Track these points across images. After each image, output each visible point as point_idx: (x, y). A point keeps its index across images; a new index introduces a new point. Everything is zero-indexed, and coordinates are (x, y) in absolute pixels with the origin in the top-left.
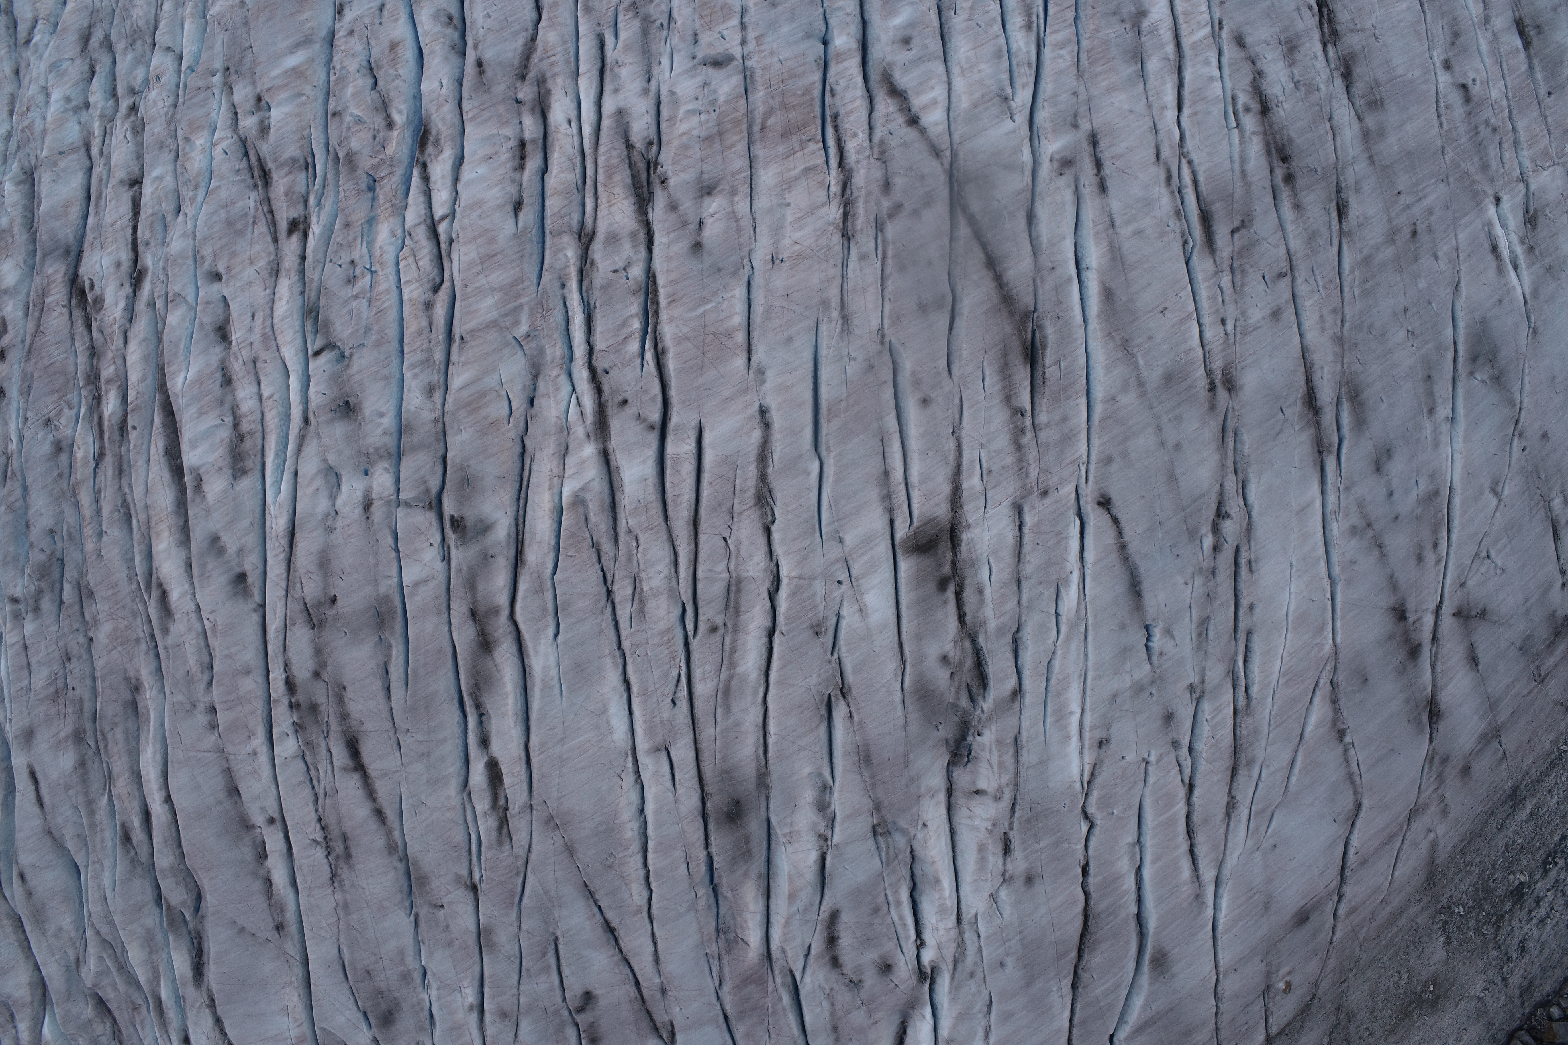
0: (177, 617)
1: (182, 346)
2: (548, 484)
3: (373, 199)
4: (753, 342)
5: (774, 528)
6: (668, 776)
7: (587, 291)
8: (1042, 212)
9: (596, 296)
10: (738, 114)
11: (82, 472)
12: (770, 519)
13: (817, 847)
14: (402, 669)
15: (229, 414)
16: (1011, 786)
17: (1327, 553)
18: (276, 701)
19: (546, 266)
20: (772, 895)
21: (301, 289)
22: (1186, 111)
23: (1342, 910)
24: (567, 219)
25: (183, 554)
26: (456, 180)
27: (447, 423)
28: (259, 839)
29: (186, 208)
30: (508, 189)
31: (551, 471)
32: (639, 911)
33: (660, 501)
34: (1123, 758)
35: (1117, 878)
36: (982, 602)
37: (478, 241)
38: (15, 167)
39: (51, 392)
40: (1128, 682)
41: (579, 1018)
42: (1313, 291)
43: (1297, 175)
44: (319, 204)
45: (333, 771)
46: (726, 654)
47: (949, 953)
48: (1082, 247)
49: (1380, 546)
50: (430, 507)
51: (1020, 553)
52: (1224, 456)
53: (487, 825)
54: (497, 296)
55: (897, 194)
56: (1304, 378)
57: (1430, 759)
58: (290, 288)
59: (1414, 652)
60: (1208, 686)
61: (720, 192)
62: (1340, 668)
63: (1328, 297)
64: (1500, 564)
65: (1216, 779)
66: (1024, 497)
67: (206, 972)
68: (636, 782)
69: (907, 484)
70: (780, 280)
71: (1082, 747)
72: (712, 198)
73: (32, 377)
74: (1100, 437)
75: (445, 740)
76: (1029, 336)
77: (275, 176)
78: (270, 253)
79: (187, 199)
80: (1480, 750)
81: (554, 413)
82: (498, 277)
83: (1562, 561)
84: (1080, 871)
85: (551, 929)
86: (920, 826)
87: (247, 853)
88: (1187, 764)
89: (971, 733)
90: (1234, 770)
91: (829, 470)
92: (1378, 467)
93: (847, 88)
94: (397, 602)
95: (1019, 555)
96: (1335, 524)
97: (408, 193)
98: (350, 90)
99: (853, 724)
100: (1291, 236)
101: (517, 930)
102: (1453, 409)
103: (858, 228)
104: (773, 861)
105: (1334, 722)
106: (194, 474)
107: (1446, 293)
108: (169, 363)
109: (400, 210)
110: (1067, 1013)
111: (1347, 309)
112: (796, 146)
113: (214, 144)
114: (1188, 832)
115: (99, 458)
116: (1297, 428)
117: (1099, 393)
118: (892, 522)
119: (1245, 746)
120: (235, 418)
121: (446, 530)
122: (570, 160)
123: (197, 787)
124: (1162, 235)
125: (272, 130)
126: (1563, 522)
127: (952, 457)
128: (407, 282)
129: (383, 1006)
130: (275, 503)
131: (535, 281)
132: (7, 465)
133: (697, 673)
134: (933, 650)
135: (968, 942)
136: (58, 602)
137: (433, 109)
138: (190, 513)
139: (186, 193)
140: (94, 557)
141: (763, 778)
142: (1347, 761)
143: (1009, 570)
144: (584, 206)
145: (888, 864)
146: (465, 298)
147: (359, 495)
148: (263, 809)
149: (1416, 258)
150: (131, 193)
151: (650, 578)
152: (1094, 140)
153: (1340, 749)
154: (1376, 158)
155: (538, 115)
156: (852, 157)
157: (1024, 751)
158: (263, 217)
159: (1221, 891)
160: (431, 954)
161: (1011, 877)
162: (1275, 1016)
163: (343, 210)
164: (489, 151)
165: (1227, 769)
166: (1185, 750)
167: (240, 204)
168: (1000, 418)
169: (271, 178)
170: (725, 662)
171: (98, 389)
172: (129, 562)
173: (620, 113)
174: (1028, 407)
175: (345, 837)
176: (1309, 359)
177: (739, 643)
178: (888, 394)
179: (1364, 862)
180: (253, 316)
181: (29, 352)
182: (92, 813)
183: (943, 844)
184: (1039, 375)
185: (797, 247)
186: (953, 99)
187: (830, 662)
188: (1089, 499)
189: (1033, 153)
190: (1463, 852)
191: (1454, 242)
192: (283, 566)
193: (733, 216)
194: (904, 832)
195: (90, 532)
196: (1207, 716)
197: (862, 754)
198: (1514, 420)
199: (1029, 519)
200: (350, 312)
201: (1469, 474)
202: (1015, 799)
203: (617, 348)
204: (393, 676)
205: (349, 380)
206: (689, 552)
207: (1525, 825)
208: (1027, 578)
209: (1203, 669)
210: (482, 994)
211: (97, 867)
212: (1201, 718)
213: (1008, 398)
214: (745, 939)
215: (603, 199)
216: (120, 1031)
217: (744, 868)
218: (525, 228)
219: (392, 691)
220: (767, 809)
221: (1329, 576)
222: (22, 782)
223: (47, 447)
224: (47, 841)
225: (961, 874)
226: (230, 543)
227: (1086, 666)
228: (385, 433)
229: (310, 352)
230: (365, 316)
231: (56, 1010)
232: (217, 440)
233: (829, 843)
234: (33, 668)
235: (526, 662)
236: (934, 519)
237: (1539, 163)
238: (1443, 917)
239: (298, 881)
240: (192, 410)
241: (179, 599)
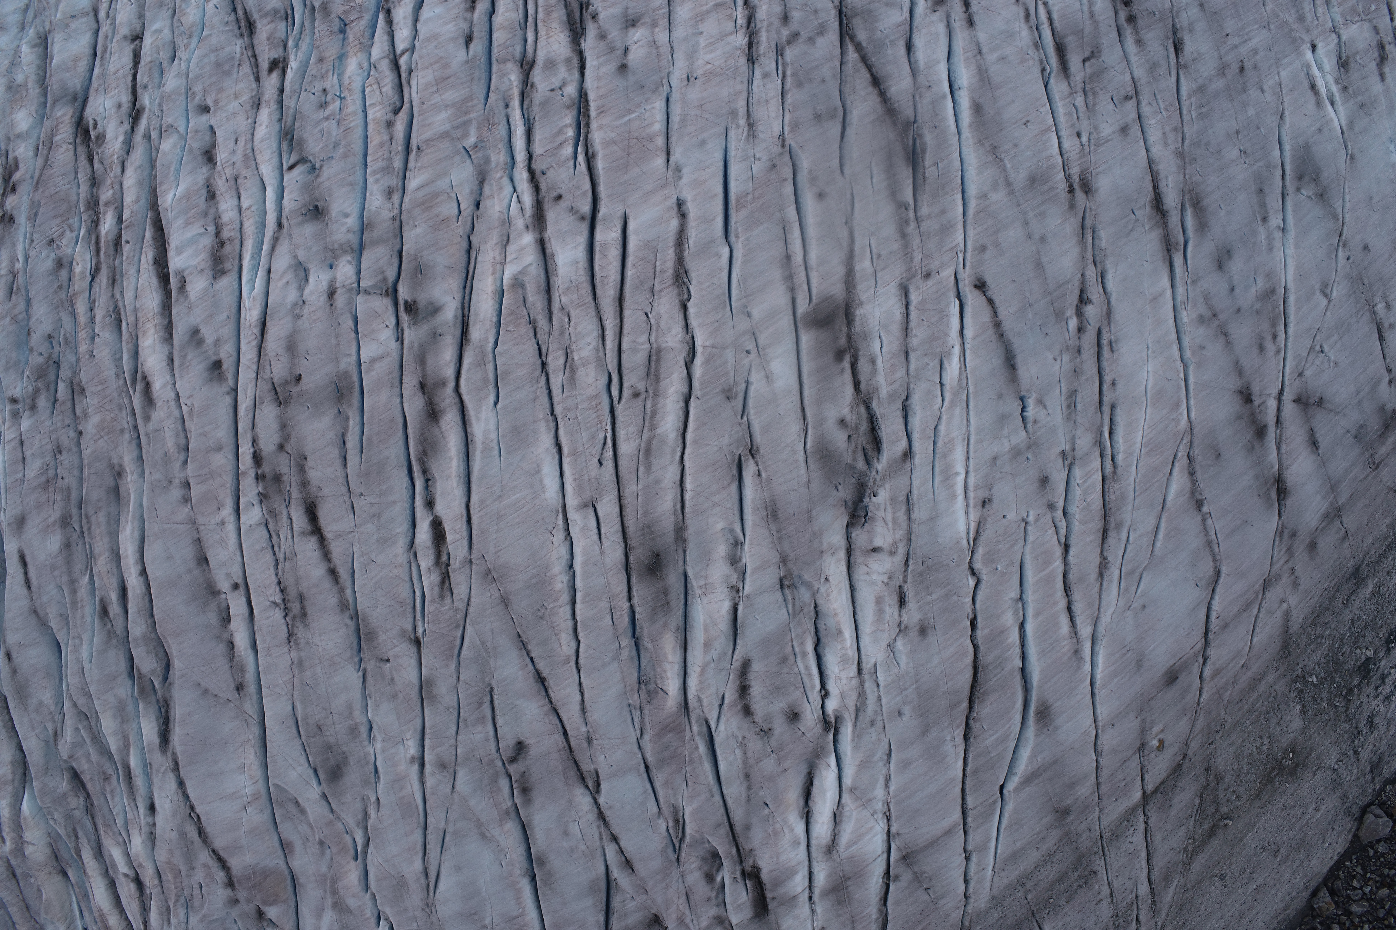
0: (158, 405)
1: (172, 169)
2: (491, 270)
3: (344, 39)
4: (671, 146)
5: (689, 304)
6: (595, 531)
7: (527, 109)
8: (919, 41)
9: (536, 112)
11: (80, 284)
12: (686, 296)
13: (730, 598)
14: (357, 439)
15: (212, 224)
16: (905, 541)
17: (1179, 339)
18: (244, 473)
19: (492, 88)
20: (689, 648)
21: (278, 116)
23: (1208, 672)
24: (511, 49)
25: (166, 350)
26: (416, 20)
27: (404, 220)
28: (224, 605)
29: (181, 53)
30: (461, 25)
31: (494, 258)
32: (567, 661)
33: (590, 282)
34: (1004, 516)
35: (1002, 632)
36: (874, 371)
37: (434, 67)
38: (31, 33)
39: (55, 217)
40: (1007, 447)
41: (511, 769)
42: (1156, 112)
43: (1138, 17)
44: (297, 46)
45: (293, 536)
46: (647, 417)
47: (851, 701)
48: (954, 72)
49: (1226, 335)
50: (387, 294)
51: (907, 329)
52: (1084, 249)
53: (430, 580)
54: (450, 111)
55: (794, 25)
56: (1151, 185)
57: (1280, 532)
58: (270, 115)
59: (1261, 432)
60: (1079, 454)
61: (643, 24)
62: (1196, 443)
63: (1169, 117)
64: (1332, 358)
65: (1088, 539)
66: (909, 279)
67: (170, 737)
68: (566, 539)
69: (806, 268)
70: (694, 94)
71: (967, 506)
72: (636, 29)
73: (39, 204)
74: (974, 228)
75: (394, 502)
76: (911, 142)
77: (259, 25)
78: (252, 90)
79: (182, 47)
80: (1324, 527)
81: (497, 208)
82: (451, 96)
83: (1388, 360)
84: (969, 623)
85: (487, 680)
86: (823, 580)
87: (212, 618)
88: (1062, 524)
89: (867, 494)
90: (1105, 532)
91: (738, 254)
92: (1220, 266)
94: (355, 378)
95: (906, 329)
96: (1185, 313)
97: (373, 36)
99: (761, 482)
100: (1135, 66)
101: (455, 681)
102: (1284, 220)
103: (762, 52)
104: (689, 615)
105: (1193, 492)
106: (179, 277)
107: (1272, 121)
108: (161, 183)
109: (367, 48)
110: (960, 763)
111: (1186, 129)
113: (207, 1)
114: (1066, 591)
115: (95, 273)
116: (1147, 227)
117: (972, 190)
118: (794, 301)
119: (1113, 510)
120: (217, 228)
121: (400, 314)
122: (514, 2)
123: (170, 558)
124: (1023, 61)
126: (1386, 325)
127: (845, 244)
128: (371, 105)
129: (332, 761)
130: (249, 298)
131: (483, 101)
132: (13, 282)
133: (622, 434)
134: (832, 413)
135: (868, 691)
136: (52, 400)
138: (174, 312)
139: (181, 42)
140: (87, 357)
141: (680, 530)
142: (1205, 529)
143: (897, 343)
144: (525, 40)
145: (795, 615)
146: (422, 114)
147: (324, 285)
148: (228, 575)
149: (1245, 90)
150: (132, 46)
151: (580, 349)
153: (1199, 518)
154: (1206, 5)
157: (916, 508)
158: (247, 60)
159: (1097, 648)
160: (377, 706)
161: (906, 628)
162: (1150, 773)
163: (318, 47)
165: (1098, 530)
166: (1059, 513)
167: (227, 50)
168: (886, 211)
169: (255, 28)
170: (647, 424)
171: (97, 213)
172: (118, 360)
174: (911, 202)
175: (301, 598)
176: (1154, 169)
177: (659, 406)
178: (789, 189)
179: (1225, 626)
180: (236, 141)
181: (37, 183)
182: (74, 592)
183: (844, 597)
184: (920, 176)
185: (709, 66)
187: (740, 424)
188: (967, 282)
190: (1313, 624)
191: (1277, 78)
192: (255, 351)
193: (654, 44)
194: (808, 585)
195: (84, 336)
196: (1078, 481)
197: (770, 509)
198: (1338, 232)
199: (914, 298)
200: (322, 131)
201: (1301, 276)
202: (908, 554)
203: (554, 152)
204: (349, 445)
205: (318, 187)
206: (615, 326)
207: (1368, 603)
208: (915, 350)
209: (1073, 438)
210: (423, 746)
211: (77, 641)
212: (1073, 483)
213: (893, 193)
214: (664, 688)
215: (542, 32)
216: (92, 805)
217: (663, 620)
218: (475, 57)
219: (348, 458)
220: (684, 562)
221: (1182, 360)
222: (13, 566)
223: (49, 264)
224: (33, 620)
225: (861, 627)
226: (208, 334)
227: (969, 431)
228: (349, 231)
229: (285, 167)
230: (334, 133)
231: (34, 784)
232: (201, 246)
233: (741, 594)
234: (27, 461)
235: (469, 430)
236: (831, 296)
237: (1348, 18)
238: (1298, 685)
239: (258, 642)
240: (180, 221)
241: (160, 389)
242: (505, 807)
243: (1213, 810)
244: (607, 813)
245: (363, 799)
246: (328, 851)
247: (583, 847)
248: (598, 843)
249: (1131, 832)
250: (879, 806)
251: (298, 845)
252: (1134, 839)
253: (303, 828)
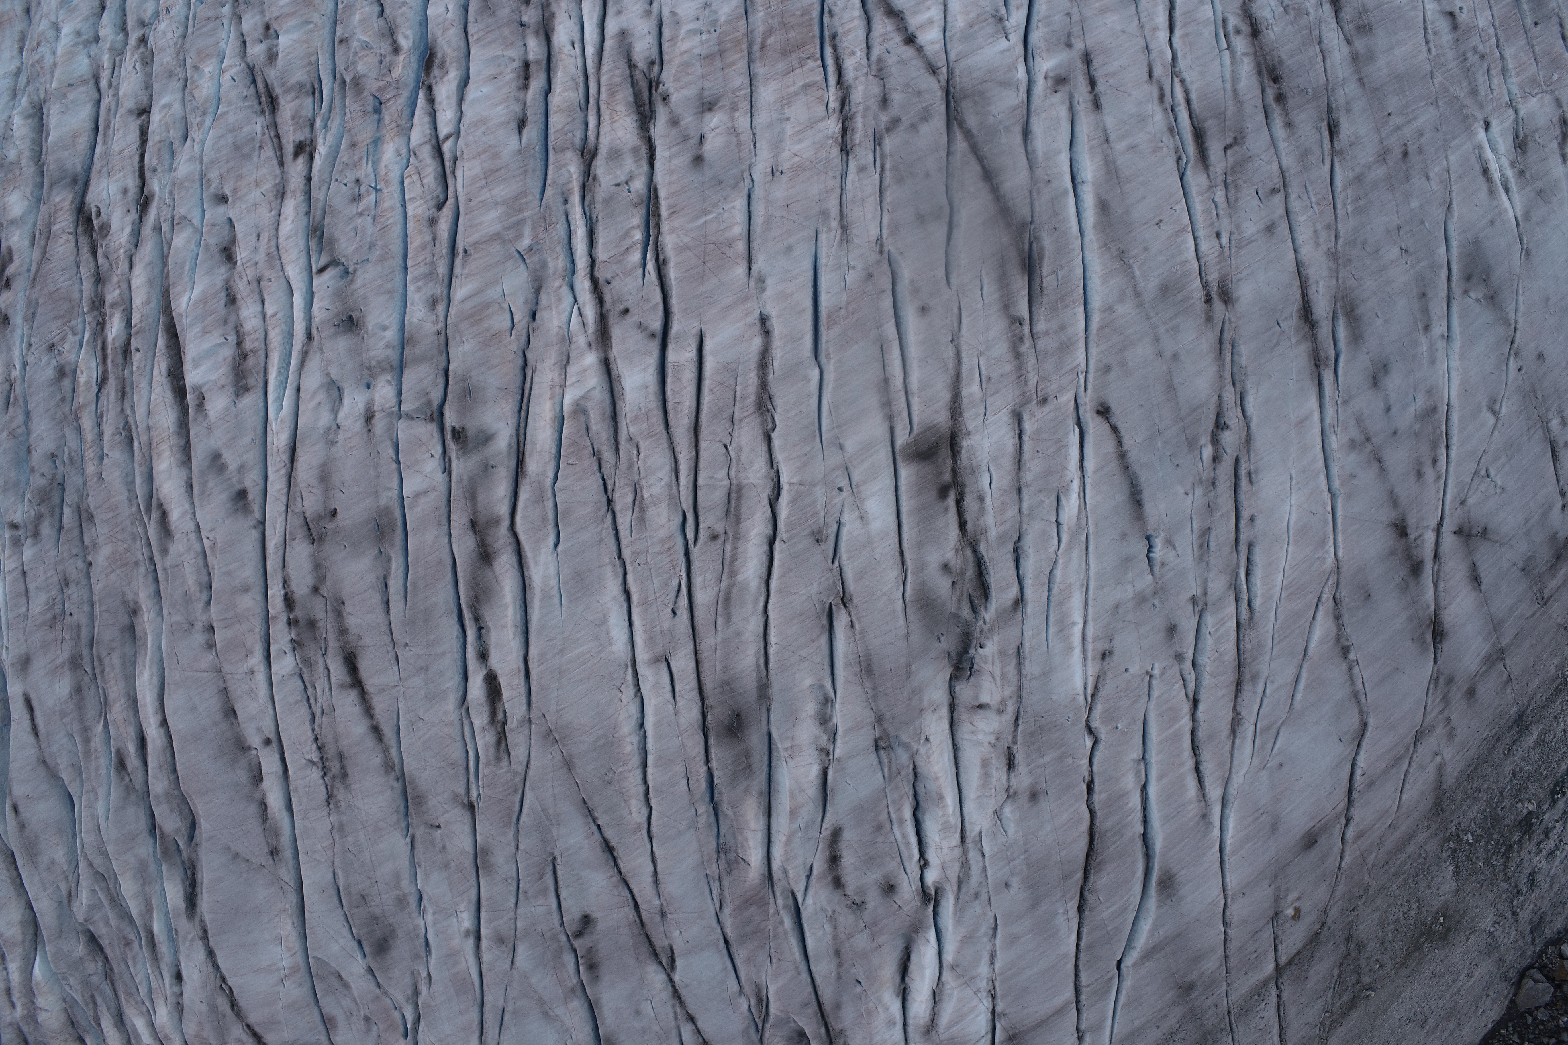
0: (176, 537)
1: (187, 268)
2: (549, 393)
3: (379, 121)
4: (753, 252)
5: (774, 435)
6: (668, 688)
7: (589, 206)
8: (1038, 127)
9: (599, 210)
10: (738, 34)
11: (85, 396)
12: (770, 426)
13: (818, 761)
14: (401, 582)
15: (233, 333)
16: (1015, 699)
17: (1327, 466)
18: (274, 618)
19: (549, 181)
20: (774, 814)
21: (306, 209)
22: (1178, 32)
23: (1350, 834)
24: (569, 136)
25: (183, 474)
26: (461, 100)
27: (450, 335)
28: (255, 762)
29: (194, 133)
30: (512, 107)
31: (553, 380)
32: (638, 829)
33: (661, 409)
34: (1126, 670)
35: (1123, 796)
36: (982, 510)
37: (482, 157)
38: (24, 101)
39: (56, 318)
40: (1130, 593)
41: (577, 944)
42: (1306, 207)
43: (1288, 95)
44: (325, 126)
45: (330, 689)
46: (727, 562)
47: (953, 872)
48: (1077, 162)
49: (1380, 461)
50: (432, 419)
51: (1020, 461)
52: (1222, 367)
53: (485, 740)
54: (501, 210)
55: (895, 110)
56: (1299, 292)
57: (1435, 679)
58: (296, 208)
59: (1416, 569)
60: (1211, 599)
61: (721, 108)
62: (1343, 584)
63: (1321, 213)
64: (1499, 483)
65: (1220, 693)
66: (1023, 405)
67: (199, 902)
68: (636, 695)
69: (906, 392)
70: (780, 191)
71: (1085, 659)
72: (712, 114)
73: (37, 303)
74: (1098, 346)
75: (443, 654)
76: (1026, 247)
77: (282, 101)
78: (276, 176)
79: (195, 125)
80: (1485, 672)
81: (556, 323)
82: (502, 191)
83: (1561, 483)
84: (1085, 787)
85: (549, 849)
86: (922, 740)
87: (242, 775)
88: (1191, 677)
89: (973, 645)
90: (1239, 685)
91: (829, 377)
92: (1375, 383)
93: (844, 9)
94: (398, 514)
96: (1334, 438)
97: (413, 116)
98: (357, 18)
99: (854, 634)
100: (1284, 154)
101: (514, 850)
102: (1448, 328)
103: (857, 141)
104: (774, 778)
105: (1338, 638)
106: (197, 393)
107: (1438, 213)
108: (174, 284)
109: (406, 131)
110: (1073, 938)
111: (1340, 226)
112: (796, 64)
113: (222, 72)
114: (1193, 749)
115: (102, 382)
116: (1294, 340)
117: (1096, 302)
118: (892, 430)
119: (1249, 660)
120: (238, 337)
121: (447, 442)
122: (573, 79)
123: (194, 709)
124: (1156, 150)
125: (280, 56)
126: (1561, 443)
127: (951, 365)
128: (411, 199)
129: (378, 933)
130: (276, 419)
131: (538, 196)
132: (10, 392)
133: (698, 581)
134: (934, 558)
135: (972, 862)
136: (57, 527)
137: (439, 32)
138: (192, 432)
139: (194, 119)
140: (95, 480)
141: (764, 688)
142: (1351, 679)
143: (1009, 478)
144: (587, 124)
145: (891, 779)
146: (469, 212)
147: (361, 408)
148: (259, 730)
149: (1408, 178)
150: (139, 122)
151: (650, 486)
152: (1087, 59)
153: (1345, 666)
154: (1365, 80)
155: (542, 37)
156: (850, 74)
157: (1027, 662)
158: (269, 141)
159: (1227, 811)
160: (427, 876)
161: (1015, 793)
162: (1284, 945)
163: (349, 131)
164: (494, 71)
165: (1231, 683)
166: (1189, 664)
167: (247, 129)
168: (998, 327)
169: (278, 104)
170: (726, 570)
171: (103, 314)
172: (130, 484)
173: (623, 34)
174: (1026, 316)
175: (341, 756)
176: (1303, 273)
177: (740, 550)
178: (888, 300)
179: (1371, 784)
180: (258, 237)
181: (34, 279)
182: (87, 741)
183: (946, 759)
184: (1036, 286)
185: (797, 159)
186: (949, 19)
187: (831, 570)
188: (1088, 407)
189: (1028, 72)
190: (1470, 777)
191: (1445, 163)
192: (284, 481)
193: (733, 131)
194: (907, 747)
195: (92, 455)
196: (1210, 629)
197: (864, 664)
198: (1510, 340)
199: (1028, 426)
200: (355, 229)
201: (1466, 392)
202: (1018, 712)
203: (620, 258)
204: (392, 589)
205: (352, 295)
206: (690, 459)
207: (1532, 752)
208: (1028, 486)
209: (1205, 581)
210: (479, 918)
211: (91, 795)
212: (1204, 631)
213: (1006, 307)
214: (746, 858)
215: (605, 116)
216: (112, 970)
217: (745, 784)
218: (529, 145)
219: (391, 604)
220: (768, 722)
221: (1330, 490)
222: (18, 711)
223: (50, 372)
224: (42, 771)
225: (965, 792)
226: (231, 460)
227: (1088, 576)
228: (387, 346)
229: (314, 270)
230: (369, 232)
231: (47, 948)
232: (220, 358)
233: (831, 757)
234: (31, 594)
235: (526, 573)
236: (935, 426)
237: (1527, 90)
238: (1451, 844)
239: (294, 803)
240: (196, 330)
241: (178, 519)
242: (569, 985)
243: (1353, 981)
244: (683, 992)
245: (413, 973)
246: (375, 1028)
247: (656, 1028)
248: (673, 1023)
249: (1262, 1006)
250: (983, 984)
251: (341, 1020)
252: (1265, 1014)
253: (347, 1003)
